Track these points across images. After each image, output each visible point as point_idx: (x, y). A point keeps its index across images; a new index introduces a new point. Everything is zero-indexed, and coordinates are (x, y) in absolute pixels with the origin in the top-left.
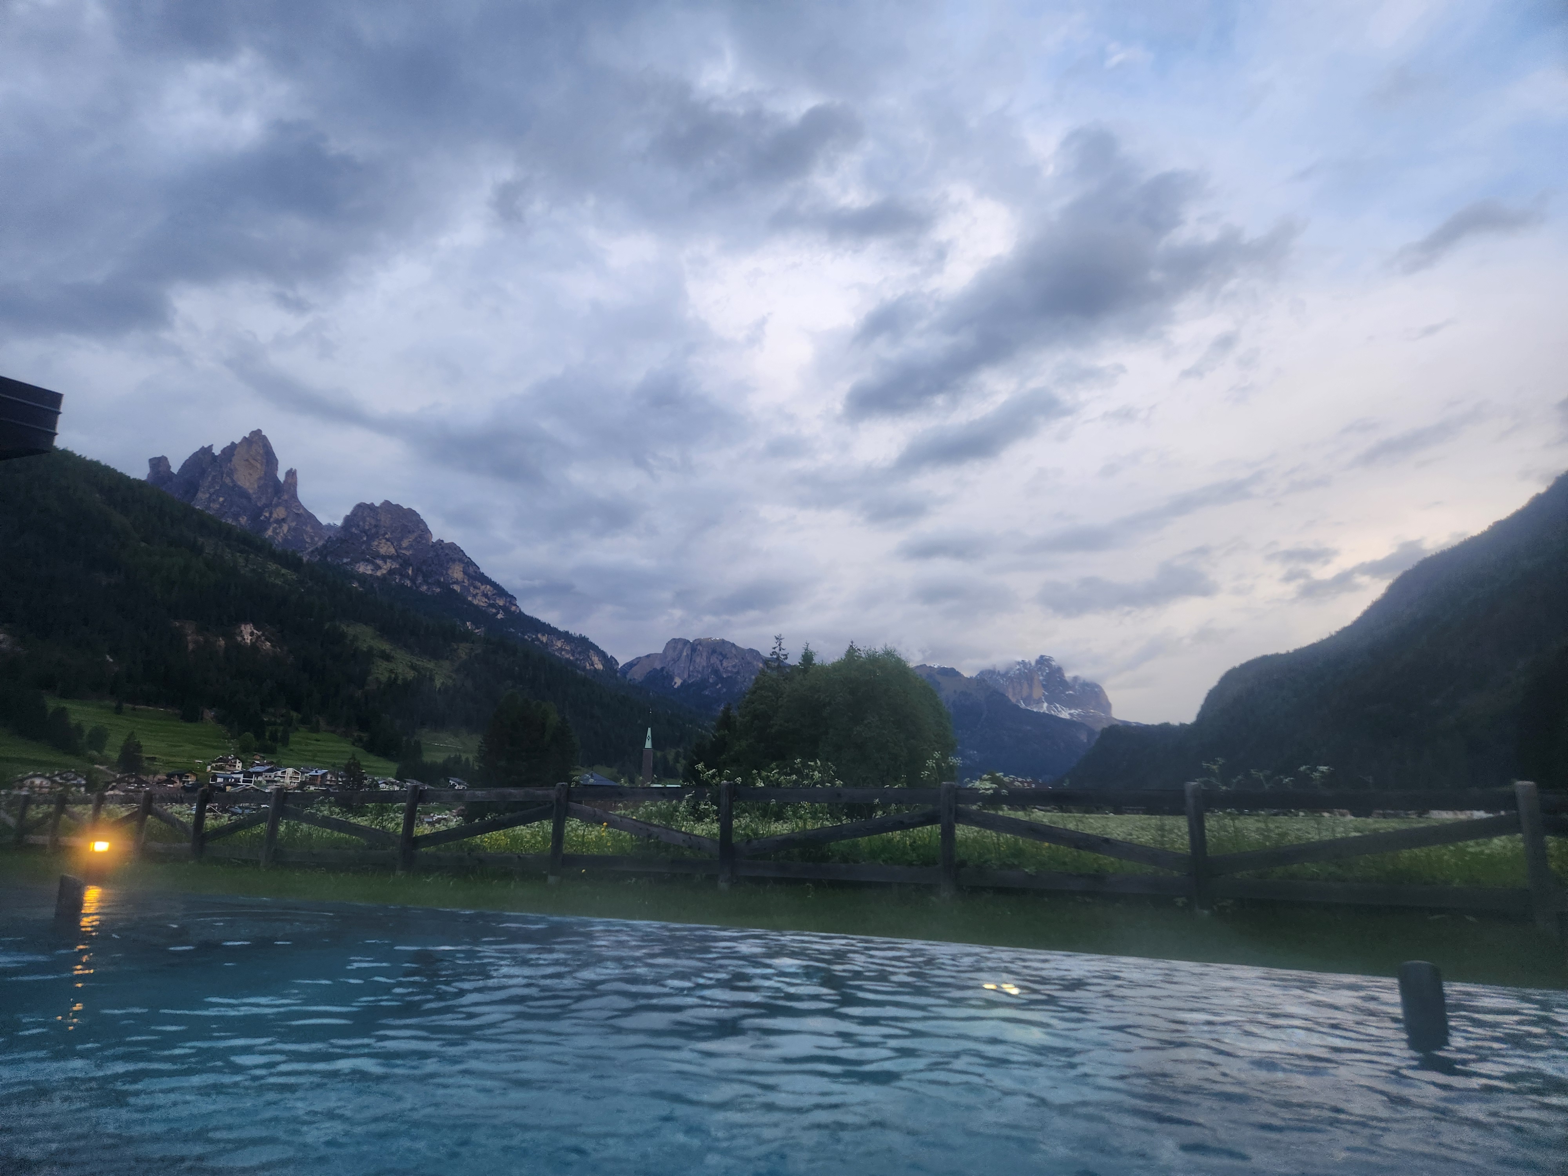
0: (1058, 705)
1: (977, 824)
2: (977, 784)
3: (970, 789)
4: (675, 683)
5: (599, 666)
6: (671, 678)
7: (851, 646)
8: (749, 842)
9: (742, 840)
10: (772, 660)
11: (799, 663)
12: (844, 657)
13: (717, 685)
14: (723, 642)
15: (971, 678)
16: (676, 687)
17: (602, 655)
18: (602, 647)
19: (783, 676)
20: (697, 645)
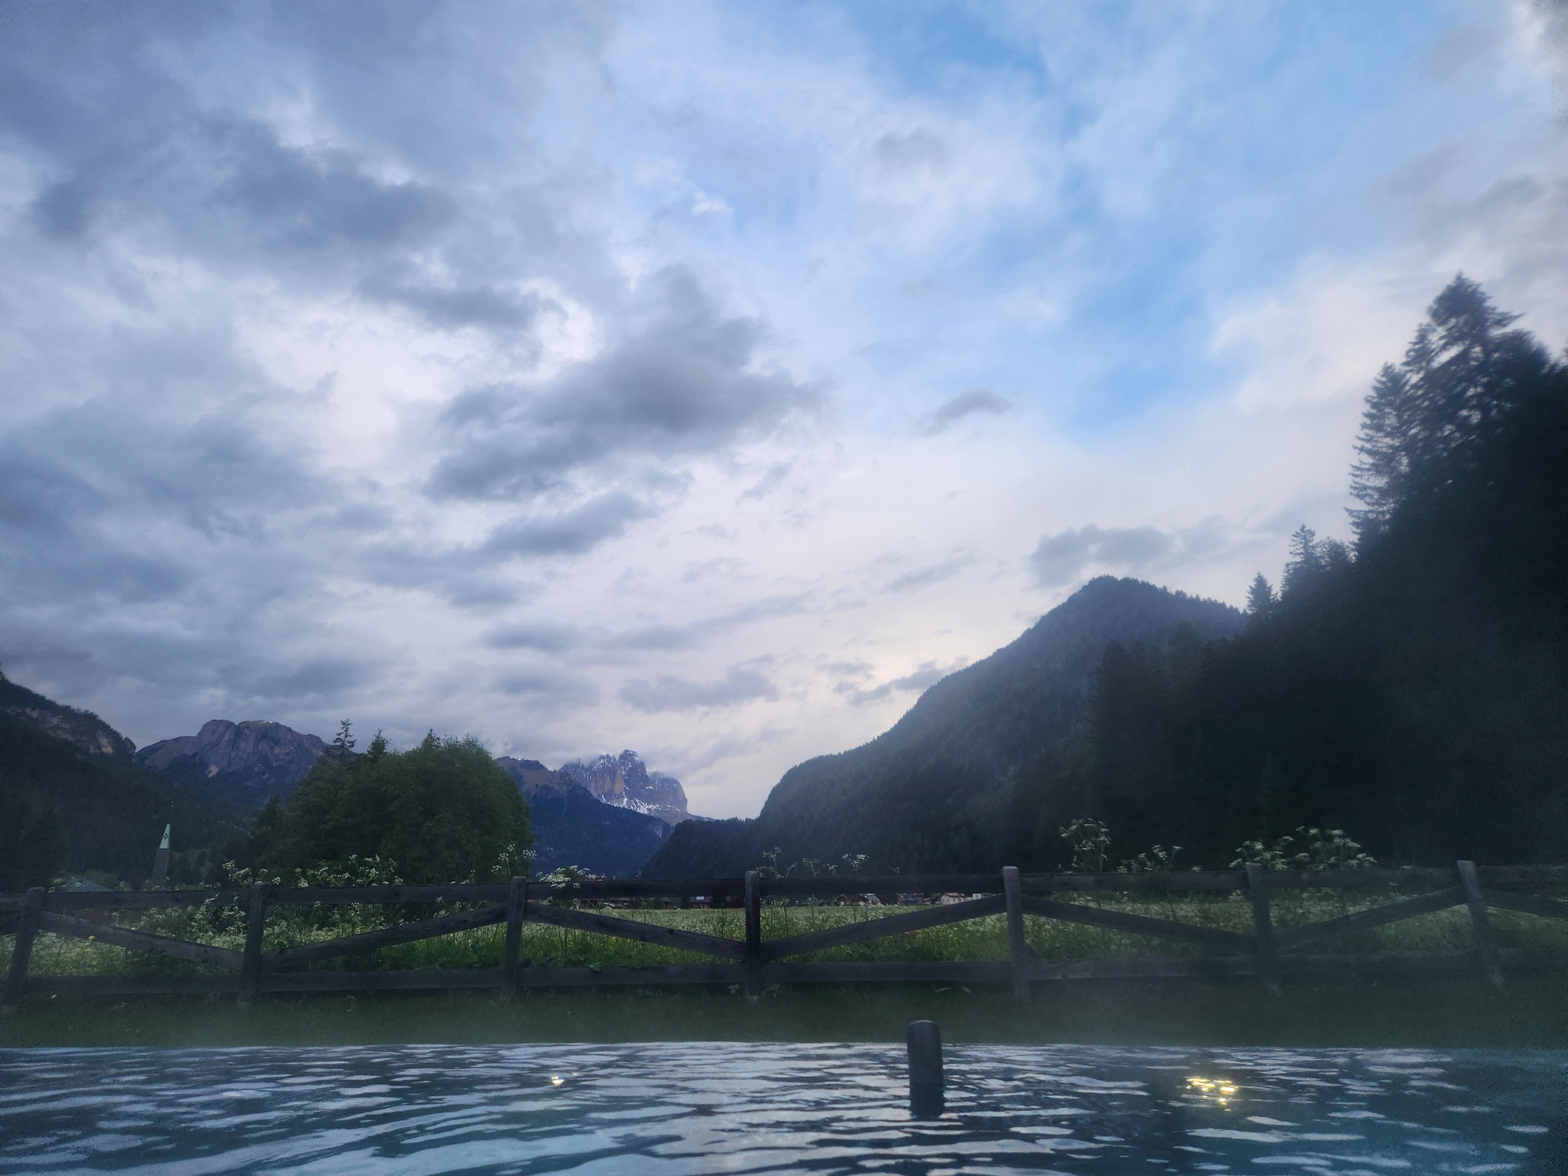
0: (637, 800)
1: (547, 920)
2: (550, 878)
3: (543, 883)
4: (210, 772)
5: (108, 750)
6: (204, 766)
7: (430, 735)
8: (282, 952)
9: (273, 950)
10: (334, 747)
11: (368, 751)
12: (420, 746)
13: (264, 774)
14: (277, 726)
15: (555, 771)
16: (210, 776)
17: (114, 736)
18: (115, 727)
19: (346, 766)
20: (244, 728)
